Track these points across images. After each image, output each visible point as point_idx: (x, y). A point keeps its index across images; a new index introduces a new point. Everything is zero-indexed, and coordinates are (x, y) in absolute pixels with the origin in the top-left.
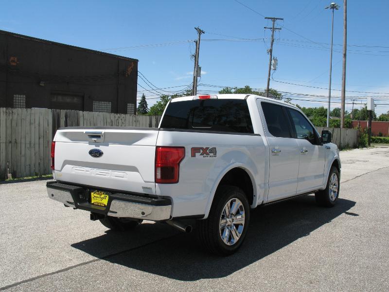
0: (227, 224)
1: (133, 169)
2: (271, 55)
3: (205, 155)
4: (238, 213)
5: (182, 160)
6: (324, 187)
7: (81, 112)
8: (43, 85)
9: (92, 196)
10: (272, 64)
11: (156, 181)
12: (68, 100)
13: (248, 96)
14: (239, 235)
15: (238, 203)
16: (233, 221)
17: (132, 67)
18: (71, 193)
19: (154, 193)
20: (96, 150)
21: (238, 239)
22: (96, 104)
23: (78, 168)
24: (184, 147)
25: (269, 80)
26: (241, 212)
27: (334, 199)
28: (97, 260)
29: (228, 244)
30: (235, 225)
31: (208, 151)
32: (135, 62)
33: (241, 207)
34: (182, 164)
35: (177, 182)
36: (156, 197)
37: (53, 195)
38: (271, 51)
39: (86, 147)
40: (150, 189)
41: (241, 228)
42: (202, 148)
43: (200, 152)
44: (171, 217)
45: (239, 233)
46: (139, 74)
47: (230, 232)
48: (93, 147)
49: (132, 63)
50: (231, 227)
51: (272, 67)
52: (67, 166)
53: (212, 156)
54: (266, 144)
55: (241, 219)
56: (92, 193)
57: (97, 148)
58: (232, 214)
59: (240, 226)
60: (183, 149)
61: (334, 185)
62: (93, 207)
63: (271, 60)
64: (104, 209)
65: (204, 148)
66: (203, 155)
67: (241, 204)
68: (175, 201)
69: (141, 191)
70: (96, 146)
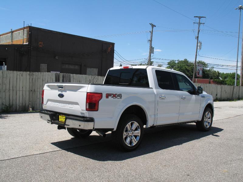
0: (129, 135)
1: (77, 104)
2: (198, 40)
3: (114, 98)
4: (136, 129)
5: (100, 100)
6: (200, 119)
7: (72, 75)
8: (57, 58)
9: (60, 117)
10: (198, 45)
11: (87, 110)
12: (72, 67)
13: (147, 67)
14: (137, 142)
15: (136, 124)
16: (133, 134)
17: (111, 47)
18: (49, 116)
19: (85, 116)
20: (61, 94)
21: (136, 143)
22: (88, 70)
23: (54, 103)
24: (102, 93)
25: (196, 55)
26: (138, 129)
27: (208, 127)
28: (61, 150)
29: (129, 145)
30: (134, 136)
31: (116, 96)
32: (113, 44)
33: (138, 126)
34: (100, 102)
35: (97, 110)
36: (86, 118)
37: (42, 117)
38: (198, 37)
39: (57, 92)
40: (83, 113)
41: (138, 138)
42: (113, 94)
43: (111, 96)
44: (94, 128)
45: (137, 140)
46: (115, 52)
47: (131, 140)
48: (60, 93)
49: (111, 45)
50: (132, 137)
51: (198, 48)
52: (49, 102)
53: (119, 98)
54: (156, 93)
55: (138, 133)
56: (60, 116)
57: (62, 93)
58: (132, 130)
59: (138, 137)
60: (101, 94)
61: (209, 118)
62: (60, 123)
63: (198, 43)
64: (63, 123)
65: (114, 94)
66: (113, 97)
67: (138, 125)
68: (96, 120)
69: (80, 115)
70: (61, 92)
